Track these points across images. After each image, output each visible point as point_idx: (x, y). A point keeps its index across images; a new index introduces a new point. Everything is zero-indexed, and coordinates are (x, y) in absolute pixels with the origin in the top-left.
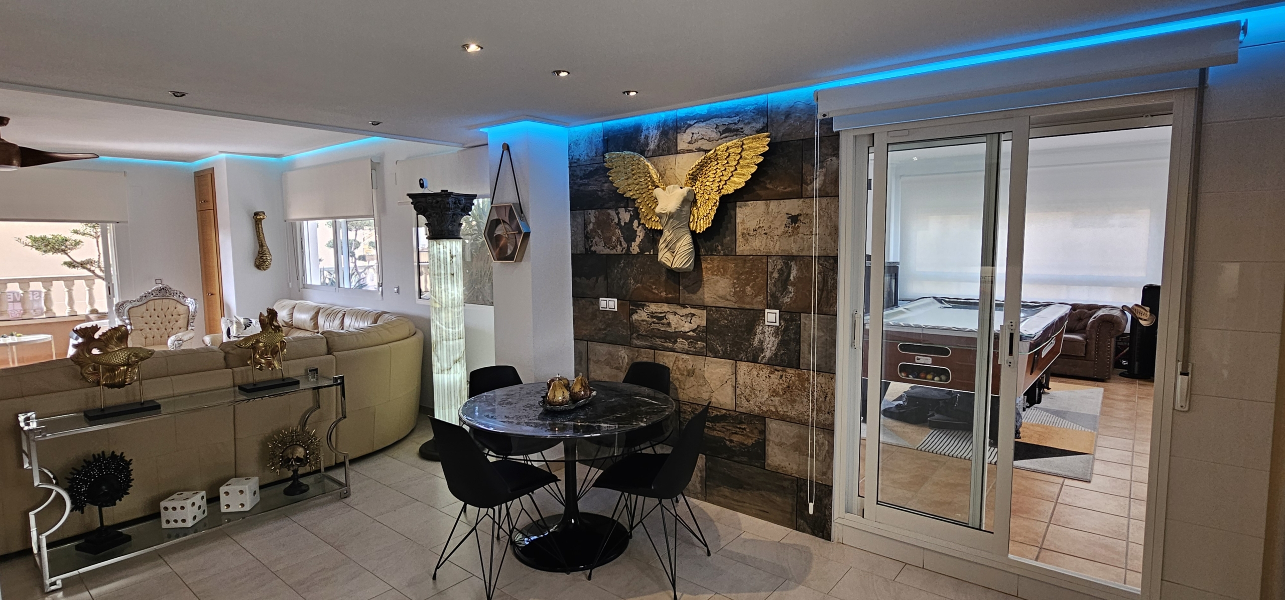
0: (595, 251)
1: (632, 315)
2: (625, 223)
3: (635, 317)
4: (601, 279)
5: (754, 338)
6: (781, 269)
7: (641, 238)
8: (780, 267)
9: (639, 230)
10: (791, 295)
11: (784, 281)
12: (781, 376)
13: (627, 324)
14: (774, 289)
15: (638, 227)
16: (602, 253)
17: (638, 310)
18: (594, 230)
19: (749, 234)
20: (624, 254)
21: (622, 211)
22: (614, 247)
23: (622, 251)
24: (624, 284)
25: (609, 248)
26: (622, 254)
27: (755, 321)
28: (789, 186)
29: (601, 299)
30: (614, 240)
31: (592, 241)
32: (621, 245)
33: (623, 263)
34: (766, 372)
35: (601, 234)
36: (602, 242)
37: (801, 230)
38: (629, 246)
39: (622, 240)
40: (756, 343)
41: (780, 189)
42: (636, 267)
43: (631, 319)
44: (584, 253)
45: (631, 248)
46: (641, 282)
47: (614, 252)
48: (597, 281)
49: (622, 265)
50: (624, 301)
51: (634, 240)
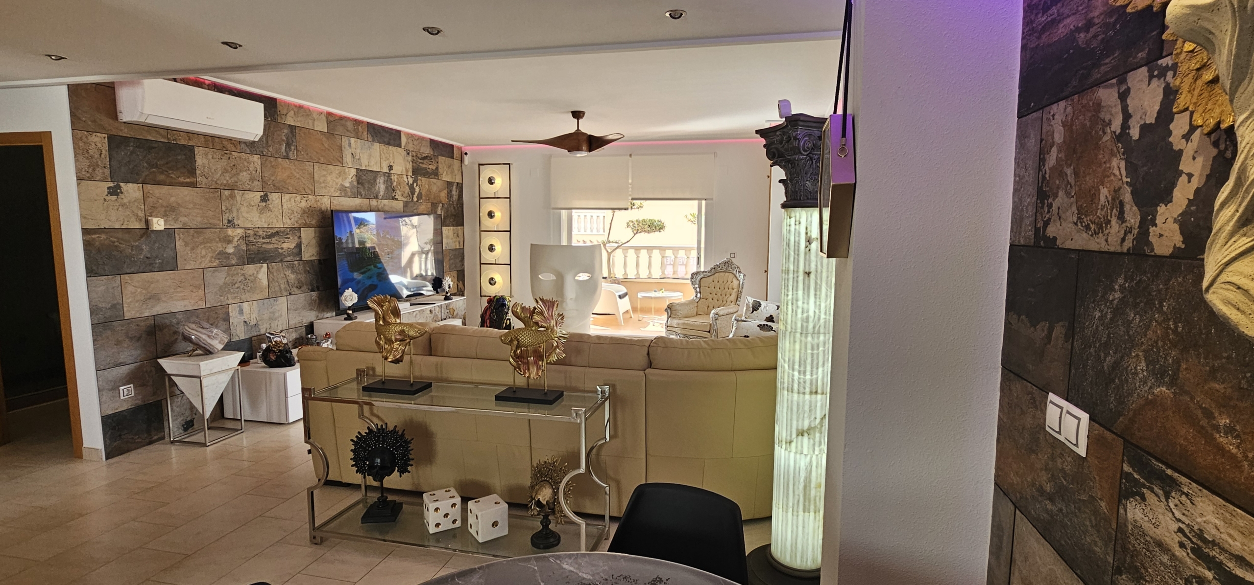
0: (1055, 238)
1: (1130, 498)
2: (1145, 128)
3: (1134, 512)
4: (1059, 330)
7: (1196, 183)
9: (1189, 149)
13: (1108, 519)
15: (1187, 137)
16: (1069, 245)
17: (1148, 493)
18: (1058, 171)
20: (1128, 253)
21: (1138, 78)
22: (1102, 226)
23: (1123, 240)
24: (1116, 365)
25: (1088, 228)
26: (1122, 254)
29: (1052, 396)
30: (1102, 198)
31: (1050, 206)
32: (1121, 217)
33: (1122, 288)
35: (1073, 183)
36: (1074, 208)
38: (1148, 220)
39: (1127, 196)
42: (1160, 310)
43: (1122, 511)
44: (1032, 244)
45: (1152, 229)
46: (1172, 383)
47: (1096, 244)
48: (1049, 337)
49: (1118, 295)
50: (1108, 434)
51: (1166, 197)
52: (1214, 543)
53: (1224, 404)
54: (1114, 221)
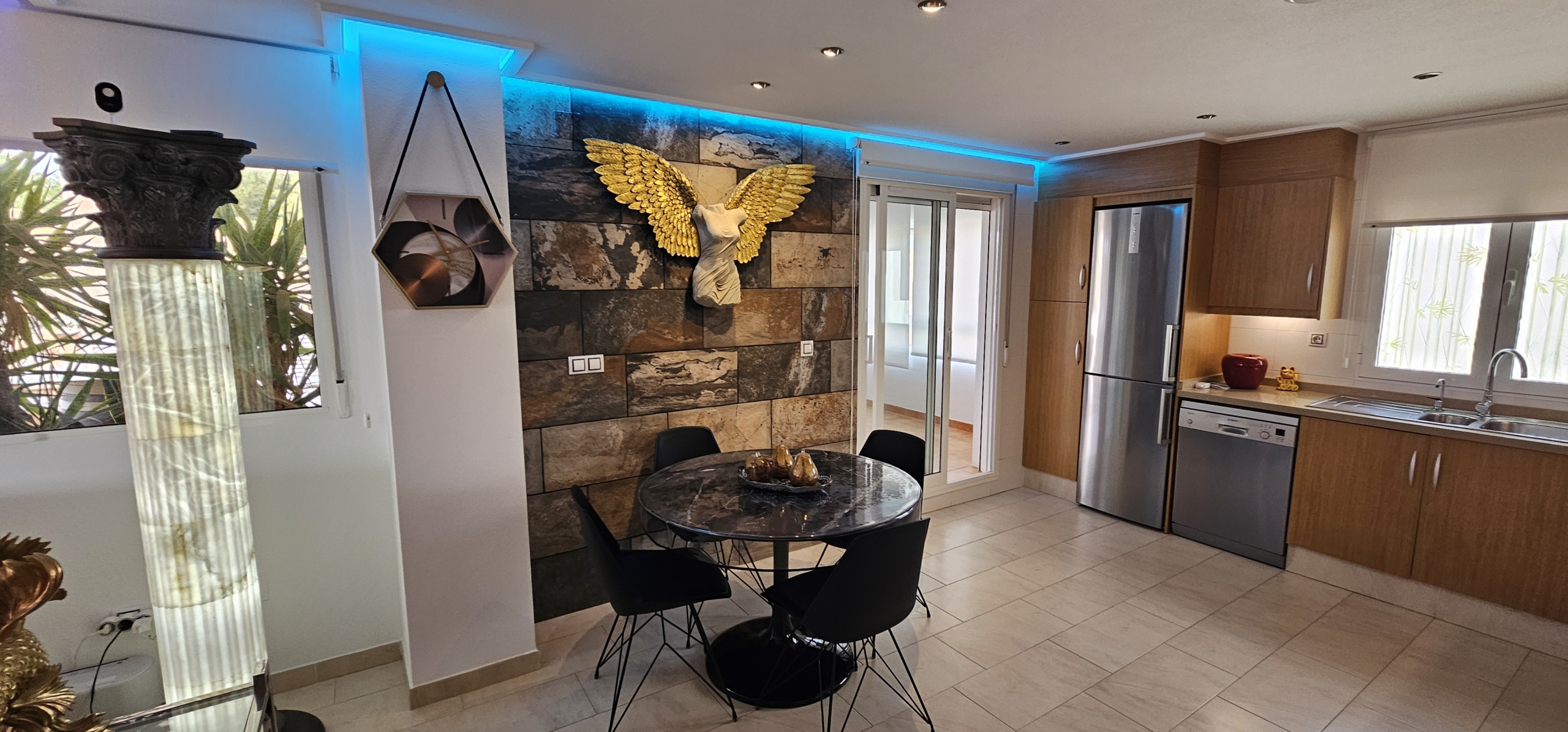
0: (559, 286)
1: (631, 372)
2: (617, 246)
3: (636, 375)
4: (570, 328)
5: (790, 373)
6: (814, 301)
7: (645, 267)
8: (813, 299)
9: (639, 256)
10: (823, 325)
11: (816, 313)
12: (815, 404)
13: (621, 387)
14: (808, 321)
15: (639, 252)
16: (571, 288)
17: (641, 366)
18: (553, 253)
19: (784, 266)
20: (616, 289)
21: (610, 227)
22: (597, 280)
23: (612, 285)
24: (615, 331)
25: (585, 281)
26: (612, 290)
27: (790, 356)
28: (822, 221)
29: (570, 358)
30: (595, 269)
31: (550, 270)
32: (609, 276)
33: (614, 302)
34: (801, 402)
35: (570, 261)
36: (572, 273)
37: (830, 263)
38: (624, 278)
39: (612, 269)
40: (791, 377)
41: (814, 222)
42: (636, 307)
43: (629, 379)
44: (532, 289)
45: (627, 281)
46: (645, 328)
47: (596, 287)
48: (561, 332)
49: (612, 305)
50: (616, 357)
51: (633, 270)
52: (669, 364)
53: (665, 327)
54: (605, 278)
